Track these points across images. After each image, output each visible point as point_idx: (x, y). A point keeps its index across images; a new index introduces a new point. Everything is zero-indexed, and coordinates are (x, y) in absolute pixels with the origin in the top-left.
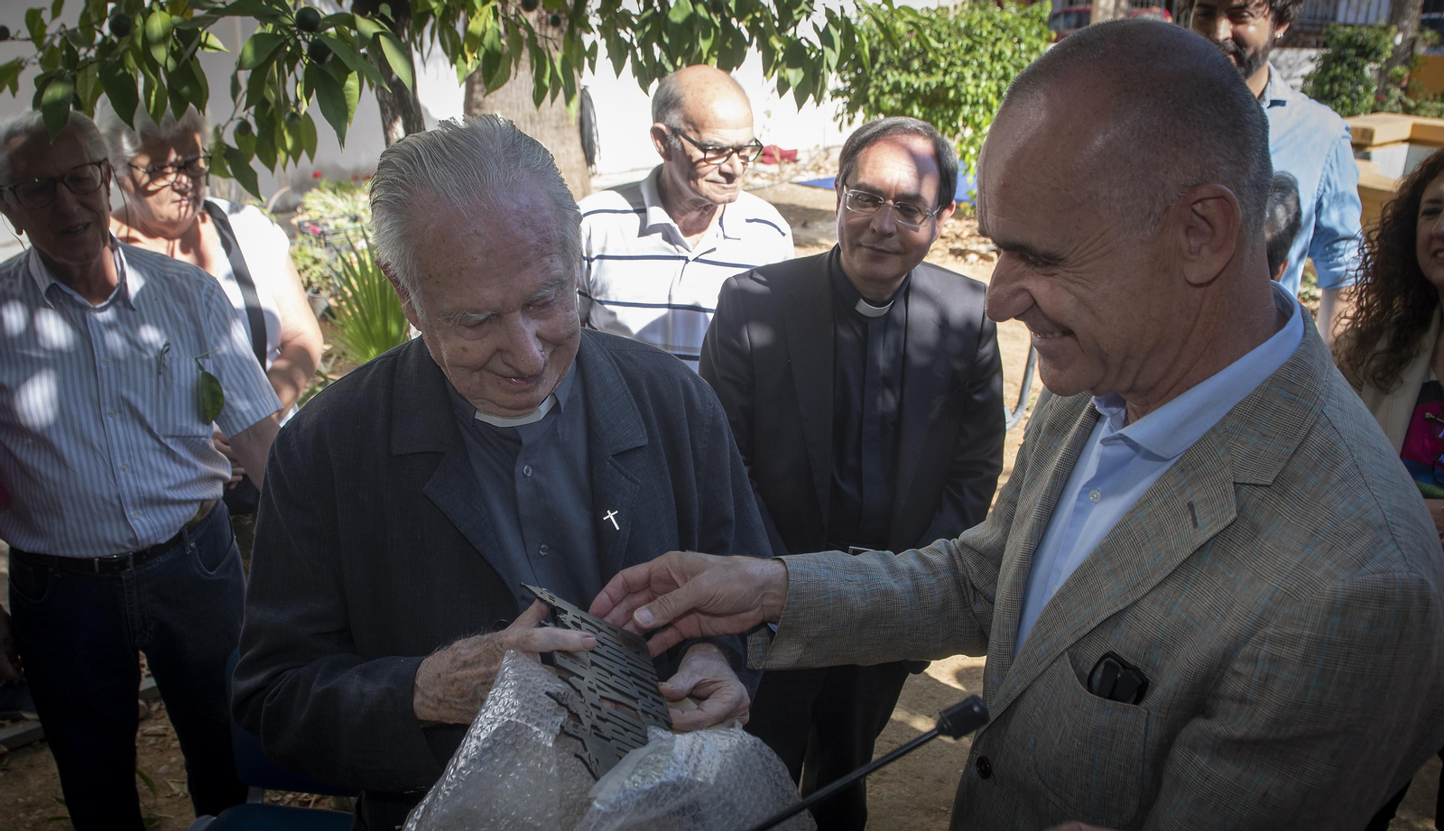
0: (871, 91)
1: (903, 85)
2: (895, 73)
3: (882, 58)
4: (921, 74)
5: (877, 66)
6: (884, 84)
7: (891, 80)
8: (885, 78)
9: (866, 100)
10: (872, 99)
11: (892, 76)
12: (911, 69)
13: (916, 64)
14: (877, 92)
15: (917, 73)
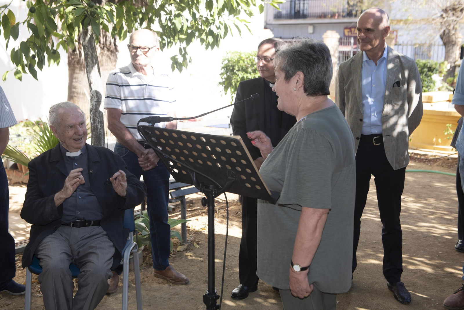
0: (233, 81)
1: (245, 78)
2: (242, 74)
3: (236, 68)
4: (252, 74)
5: (235, 71)
6: (238, 78)
7: (241, 76)
8: (238, 75)
9: (232, 84)
10: (234, 84)
11: (241, 74)
12: (248, 72)
13: (250, 70)
14: (235, 80)
15: (250, 73)
